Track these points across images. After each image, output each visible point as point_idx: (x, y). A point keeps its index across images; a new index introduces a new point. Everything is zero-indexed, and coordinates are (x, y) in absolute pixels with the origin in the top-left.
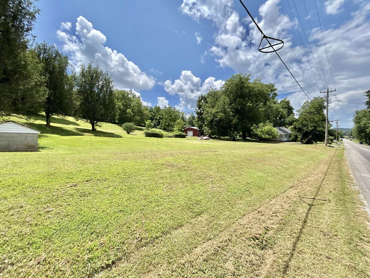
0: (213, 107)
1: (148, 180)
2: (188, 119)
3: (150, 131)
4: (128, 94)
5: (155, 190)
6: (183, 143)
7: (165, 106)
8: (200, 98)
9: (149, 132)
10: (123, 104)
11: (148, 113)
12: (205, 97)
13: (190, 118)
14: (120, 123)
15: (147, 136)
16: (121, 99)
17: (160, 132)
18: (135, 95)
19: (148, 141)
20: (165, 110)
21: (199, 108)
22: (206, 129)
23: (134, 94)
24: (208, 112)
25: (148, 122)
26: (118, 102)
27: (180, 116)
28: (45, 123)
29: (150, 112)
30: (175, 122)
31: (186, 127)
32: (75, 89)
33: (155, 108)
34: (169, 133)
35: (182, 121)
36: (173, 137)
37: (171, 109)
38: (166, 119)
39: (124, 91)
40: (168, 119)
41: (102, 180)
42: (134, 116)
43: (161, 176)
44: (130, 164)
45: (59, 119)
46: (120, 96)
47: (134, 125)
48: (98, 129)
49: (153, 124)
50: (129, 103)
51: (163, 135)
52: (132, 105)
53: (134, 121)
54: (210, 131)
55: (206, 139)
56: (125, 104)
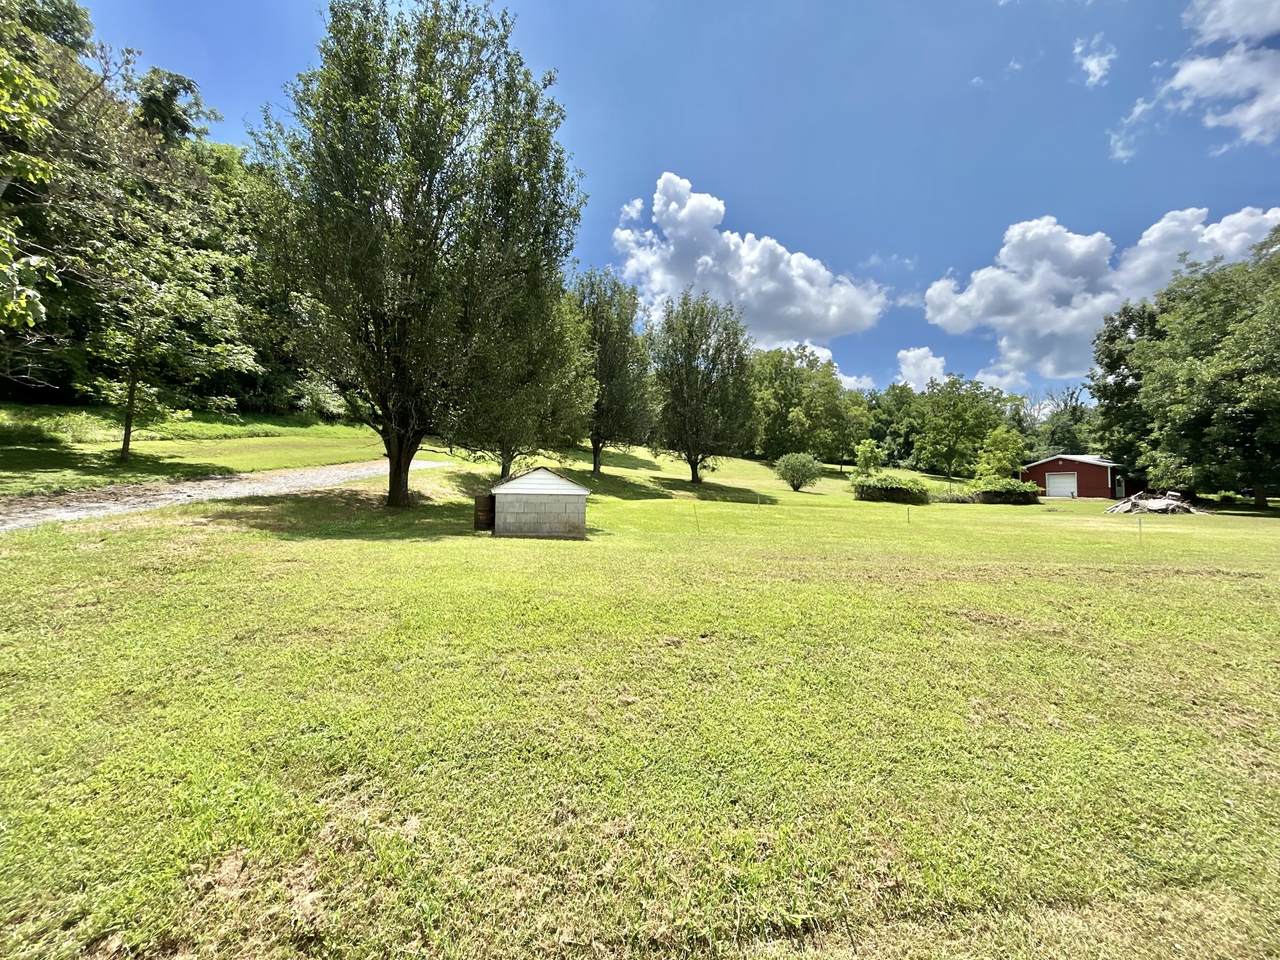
0: (1202, 350)
1: (895, 666)
2: (1044, 423)
3: (875, 479)
4: (792, 358)
5: (930, 708)
6: (1027, 525)
7: (932, 382)
8: (1112, 319)
9: (872, 481)
10: (776, 396)
11: (863, 415)
12: (1148, 310)
13: (1056, 415)
14: (768, 457)
15: (862, 499)
16: (771, 378)
17: (915, 482)
18: (816, 360)
19: (867, 518)
20: (931, 396)
21: (1112, 367)
22: (1159, 461)
23: (813, 355)
24: (1172, 379)
25: (863, 448)
26: (761, 391)
27: (1003, 413)
28: (590, 467)
29: (871, 408)
30: (982, 439)
31: (1038, 458)
32: (652, 371)
33: (887, 394)
34: (955, 486)
35: (1014, 431)
36: (974, 503)
37: (958, 389)
38: (938, 429)
39: (778, 351)
40: (946, 430)
41: (744, 639)
42: (813, 428)
43: (951, 658)
44: (822, 598)
45: (617, 455)
46: (768, 369)
47: (815, 459)
48: (707, 477)
49: (883, 454)
50: (796, 389)
51: (930, 494)
52: (806, 392)
53: (814, 446)
54: (1190, 471)
55: (1164, 511)
56: (782, 392)
